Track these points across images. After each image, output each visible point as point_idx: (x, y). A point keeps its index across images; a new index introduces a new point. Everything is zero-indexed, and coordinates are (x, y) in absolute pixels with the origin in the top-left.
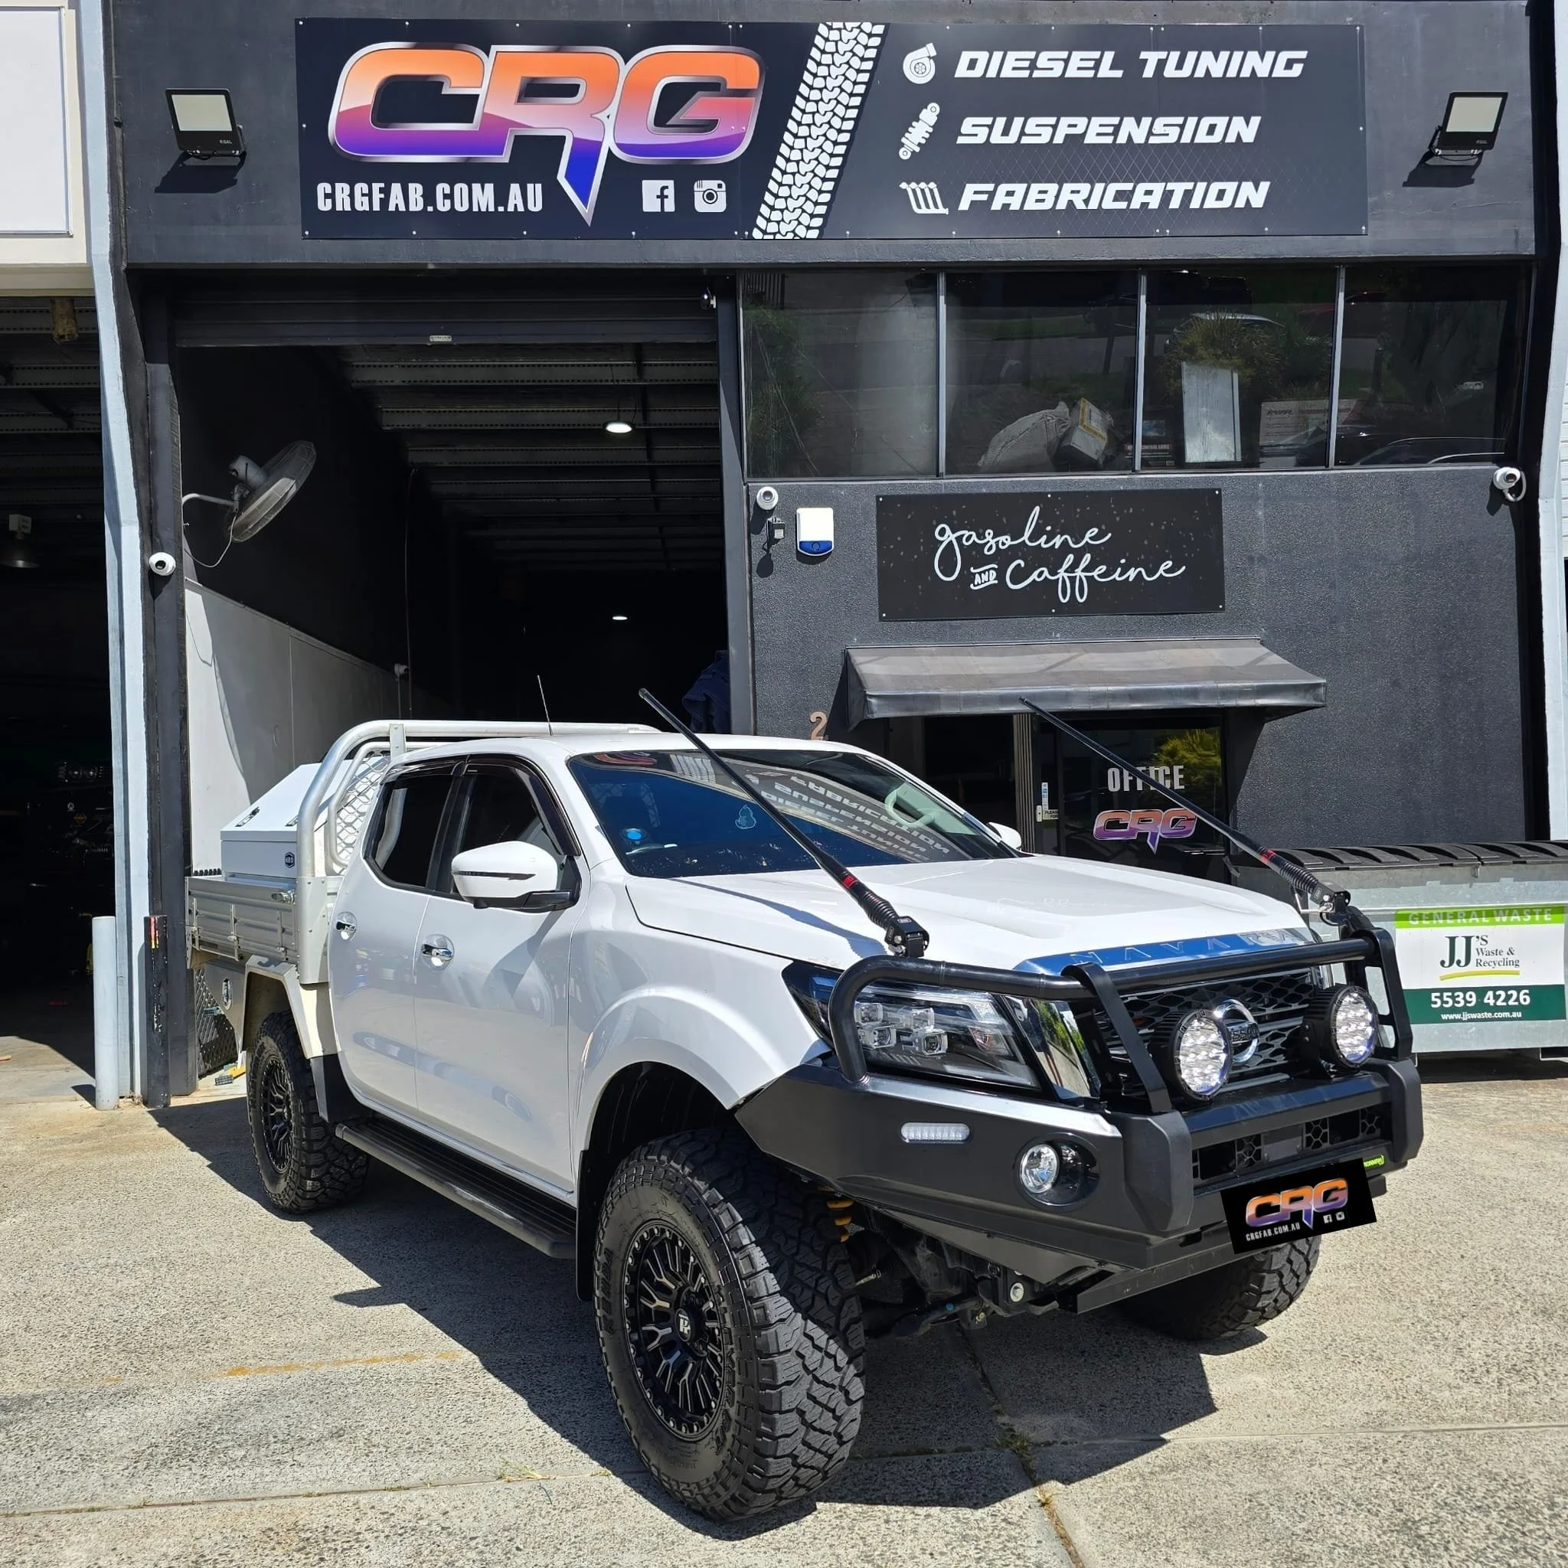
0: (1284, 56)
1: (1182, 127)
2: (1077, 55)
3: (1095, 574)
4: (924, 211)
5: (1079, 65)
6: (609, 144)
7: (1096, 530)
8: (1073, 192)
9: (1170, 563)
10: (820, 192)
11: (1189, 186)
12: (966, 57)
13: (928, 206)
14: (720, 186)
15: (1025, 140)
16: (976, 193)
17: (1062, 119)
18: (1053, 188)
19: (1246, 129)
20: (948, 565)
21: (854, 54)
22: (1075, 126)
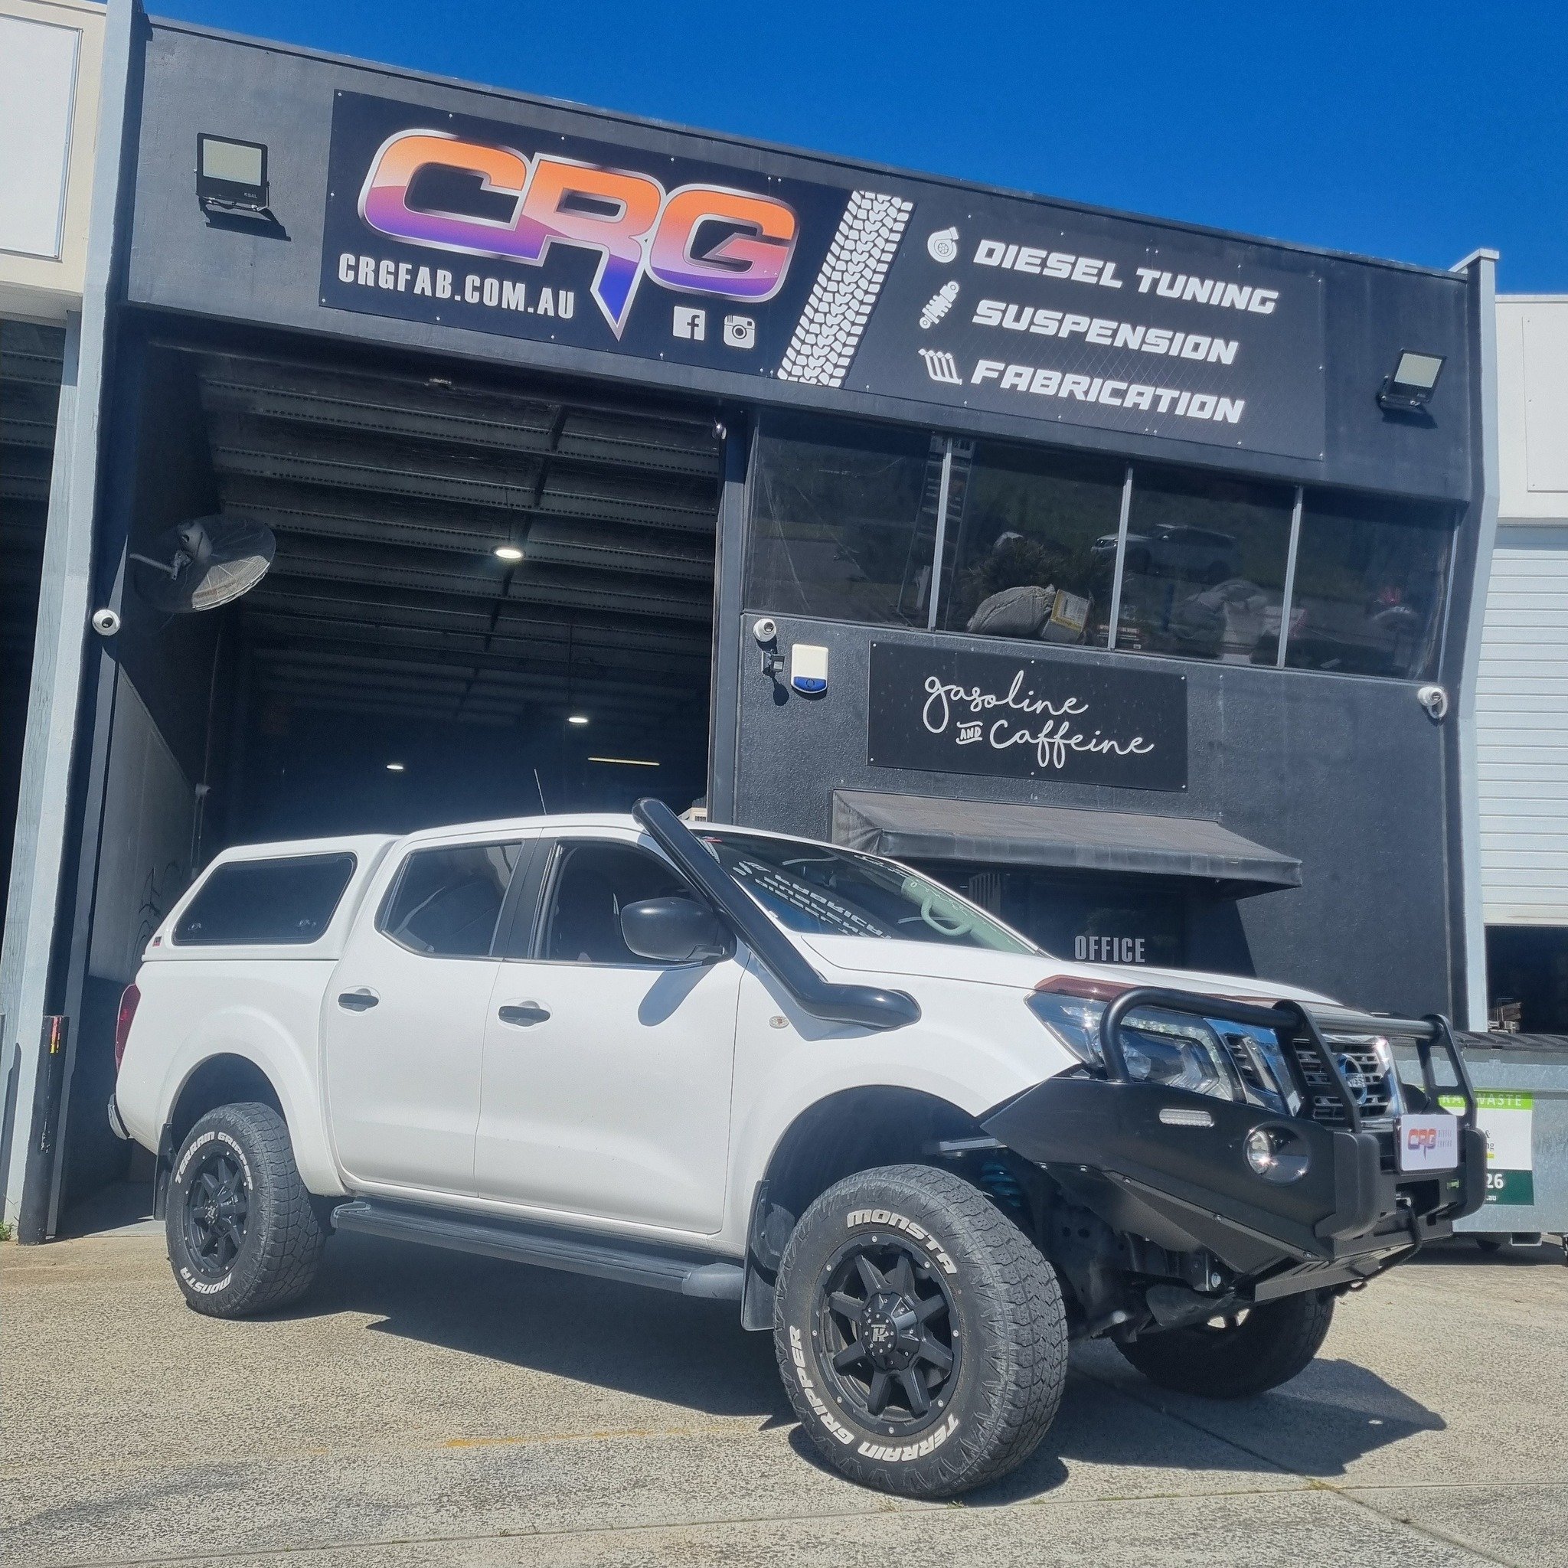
0: (1260, 293)
1: (1171, 340)
2: (1083, 261)
3: (1073, 742)
4: (939, 378)
5: (1085, 270)
6: (644, 266)
7: (1074, 700)
8: (1074, 383)
9: (1139, 740)
10: (845, 345)
11: (1176, 394)
12: (985, 245)
13: (943, 374)
14: (749, 324)
15: (1033, 329)
16: (987, 369)
17: (1067, 316)
18: (1056, 376)
19: (1225, 352)
20: (936, 718)
21: (884, 225)
22: (1079, 324)
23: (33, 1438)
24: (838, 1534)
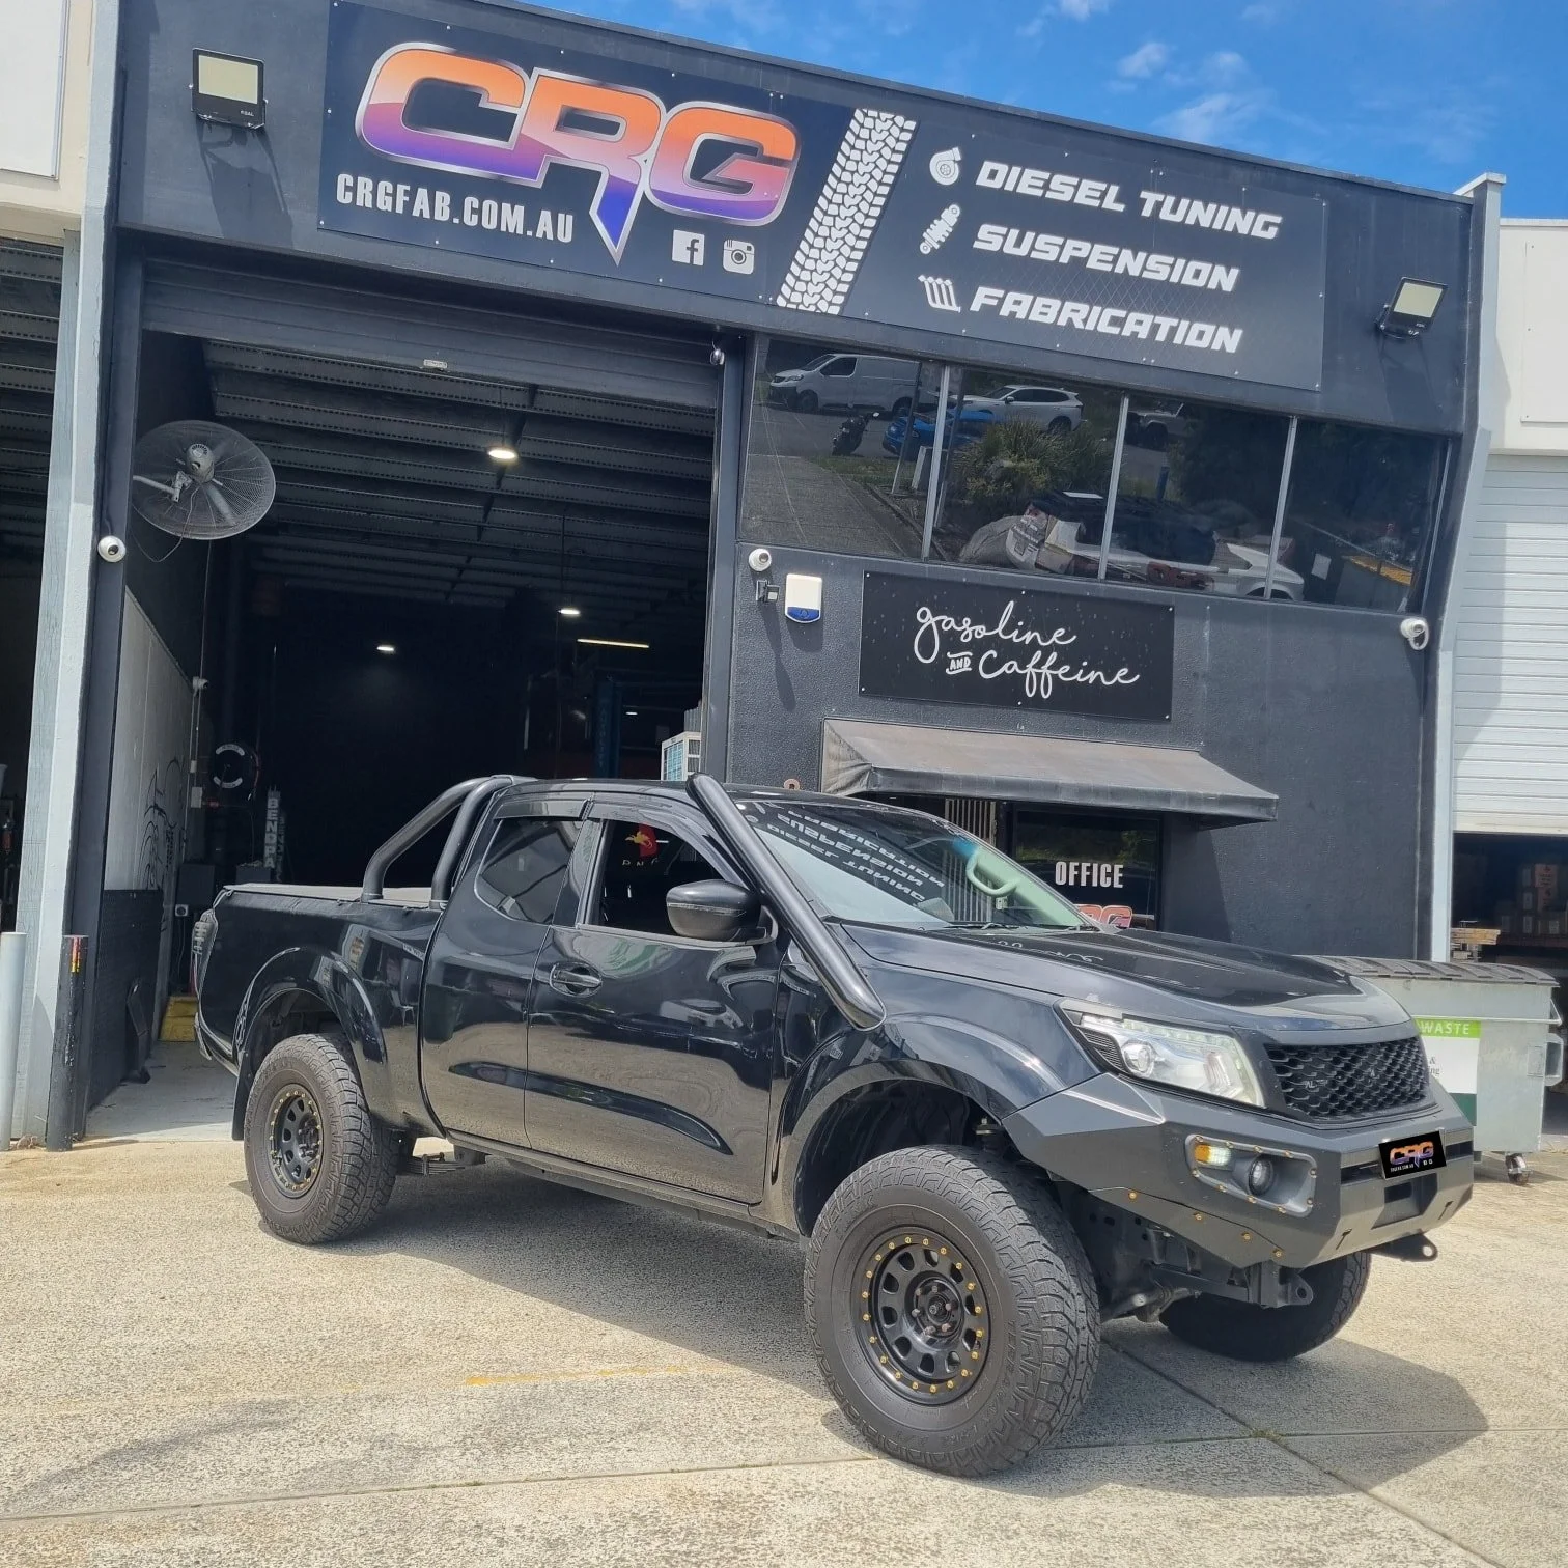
0: (1263, 217)
1: (1172, 266)
2: (1086, 184)
3: (1060, 672)
4: (938, 305)
5: (1087, 192)
6: (644, 188)
7: (1063, 631)
8: (1073, 311)
9: (1125, 671)
10: (844, 271)
11: (1174, 322)
12: (988, 166)
13: (942, 302)
14: (749, 248)
15: (1034, 255)
16: (987, 296)
17: (1069, 241)
18: (1056, 303)
19: (1225, 279)
20: (927, 649)
21: (886, 145)
22: (1079, 249)
23: (88, 1370)
24: (822, 1482)
